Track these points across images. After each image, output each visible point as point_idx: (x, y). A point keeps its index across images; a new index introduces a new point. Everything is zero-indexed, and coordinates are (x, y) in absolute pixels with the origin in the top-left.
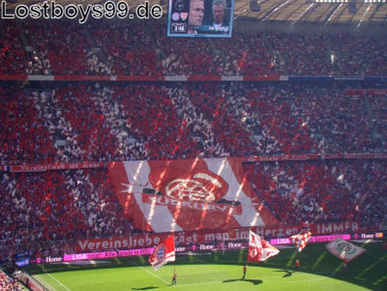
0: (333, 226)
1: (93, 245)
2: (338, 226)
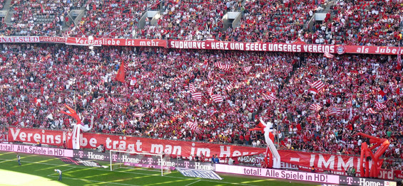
0: (336, 160)
1: (25, 136)
2: (346, 161)
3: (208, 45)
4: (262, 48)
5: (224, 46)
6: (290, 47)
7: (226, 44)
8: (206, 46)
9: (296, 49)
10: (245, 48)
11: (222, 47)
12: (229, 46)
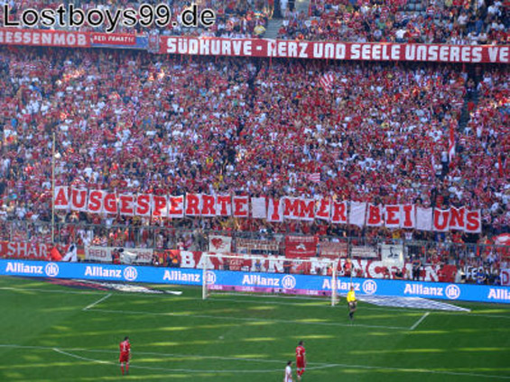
3: (259, 48)
4: (389, 53)
5: (299, 49)
6: (455, 52)
7: (304, 45)
8: (253, 50)
9: (471, 57)
10: (348, 52)
11: (292, 52)
12: (310, 50)
